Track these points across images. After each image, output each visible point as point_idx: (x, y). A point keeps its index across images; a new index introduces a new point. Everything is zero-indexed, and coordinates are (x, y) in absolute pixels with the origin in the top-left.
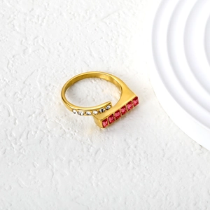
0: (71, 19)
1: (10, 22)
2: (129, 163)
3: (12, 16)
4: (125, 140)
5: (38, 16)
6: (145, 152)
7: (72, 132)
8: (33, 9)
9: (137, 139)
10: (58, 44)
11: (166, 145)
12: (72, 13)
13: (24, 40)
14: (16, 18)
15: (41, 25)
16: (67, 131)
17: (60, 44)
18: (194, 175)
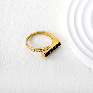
0: (30, 10)
1: (2, 11)
2: (56, 76)
3: (3, 8)
4: (55, 66)
5: (15, 8)
6: (64, 71)
7: (31, 62)
8: (13, 5)
9: (60, 65)
10: (24, 21)
11: (74, 68)
12: (31, 7)
13: (9, 19)
14: (5, 9)
15: (16, 12)
16: (28, 61)
17: (25, 21)
18: (86, 82)
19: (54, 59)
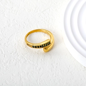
0: (29, 12)
1: (3, 13)
2: (53, 74)
4: (52, 64)
5: (15, 10)
6: (60, 70)
7: (29, 61)
8: (12, 7)
9: (57, 64)
10: (23, 22)
11: (70, 66)
12: (30, 9)
13: (9, 21)
14: (5, 11)
15: (16, 14)
16: (27, 60)
18: (81, 79)
19: (51, 58)
